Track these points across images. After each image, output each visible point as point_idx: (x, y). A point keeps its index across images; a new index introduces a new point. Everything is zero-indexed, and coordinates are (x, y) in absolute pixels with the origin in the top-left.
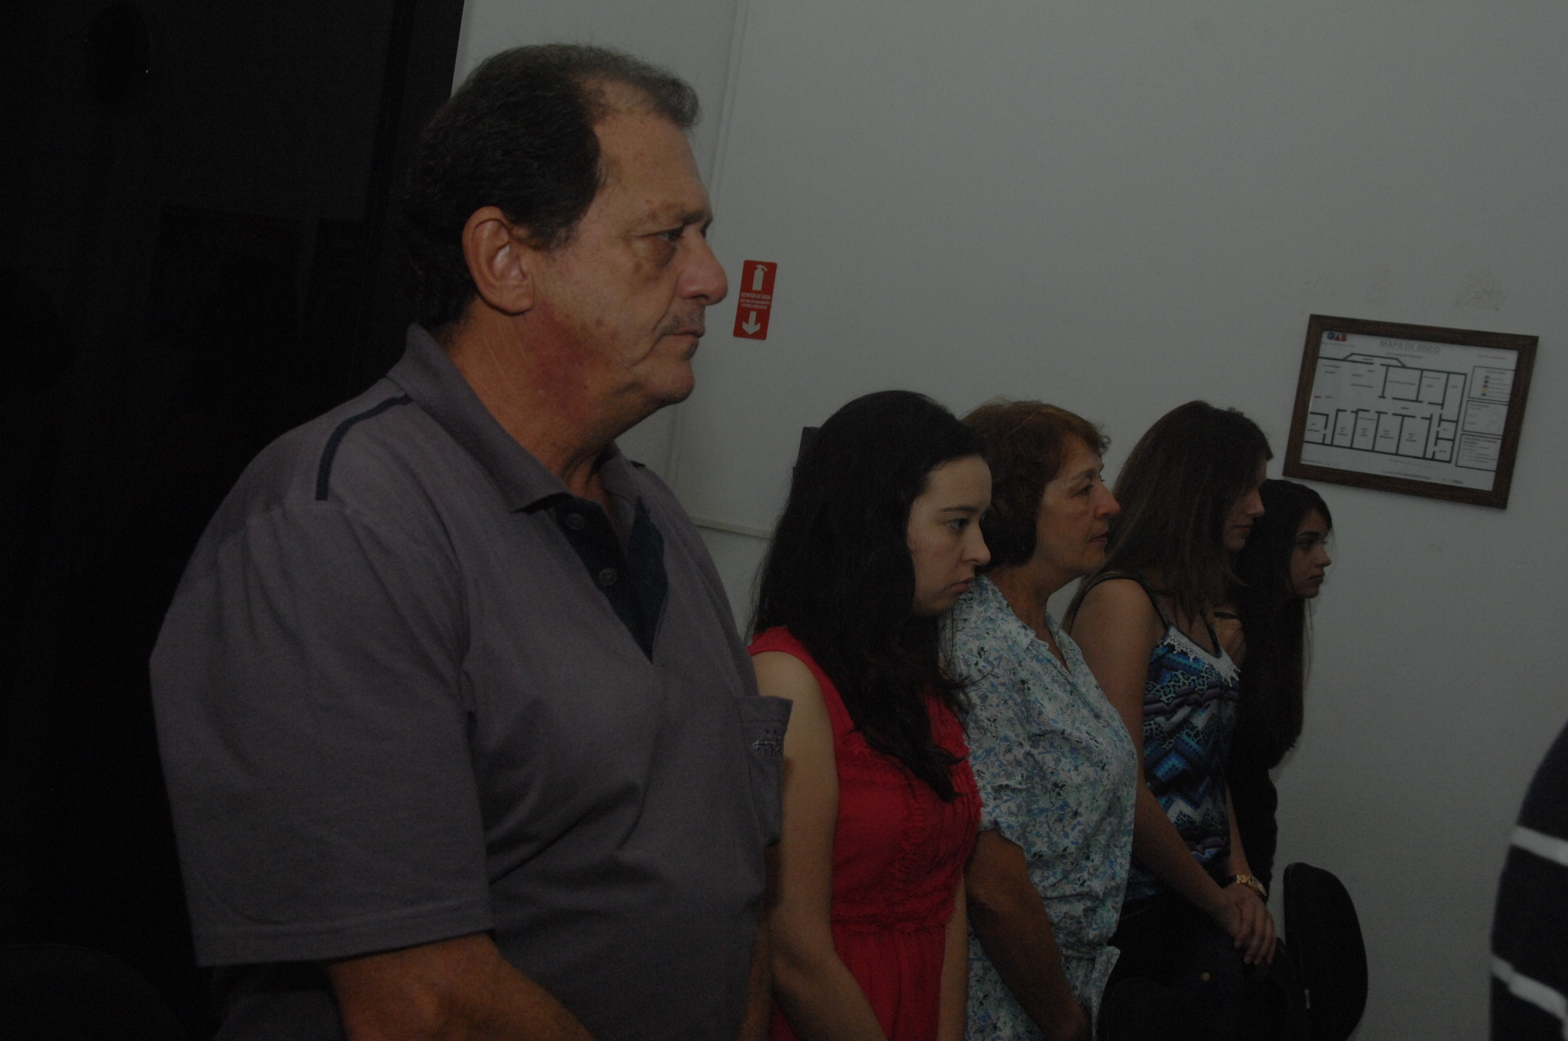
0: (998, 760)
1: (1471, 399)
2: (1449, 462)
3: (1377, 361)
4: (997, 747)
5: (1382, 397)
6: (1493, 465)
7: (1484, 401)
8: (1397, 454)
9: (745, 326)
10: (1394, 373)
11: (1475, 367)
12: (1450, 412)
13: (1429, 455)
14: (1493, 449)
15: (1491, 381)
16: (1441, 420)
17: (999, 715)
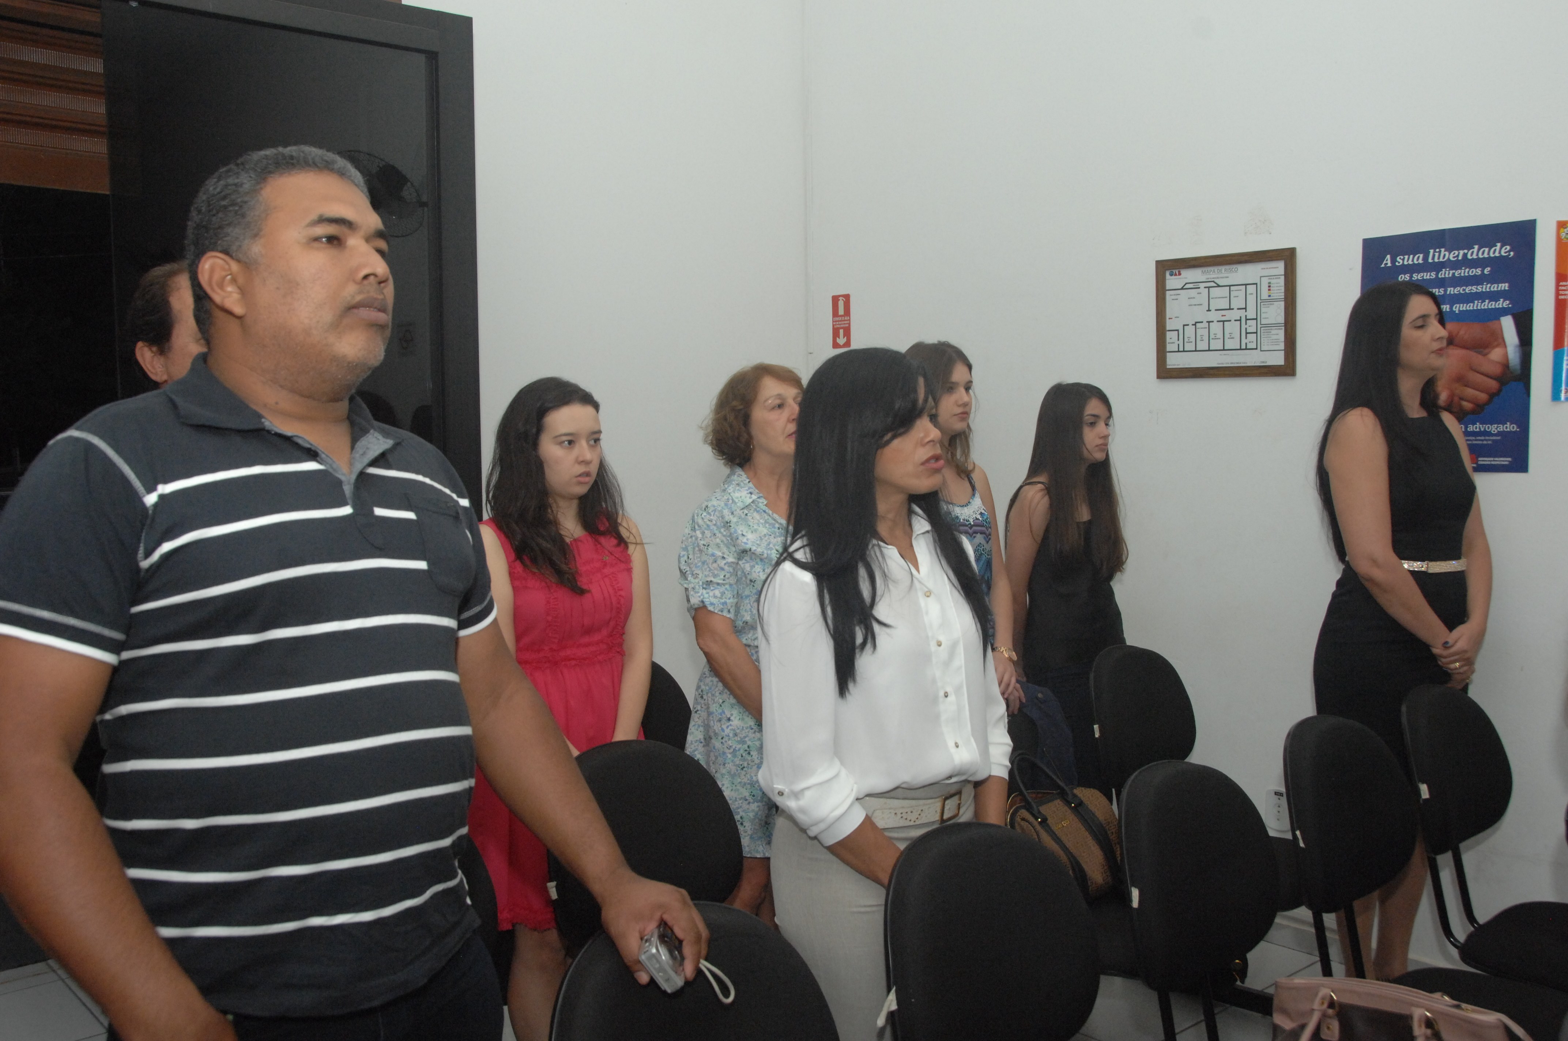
0: (709, 567)
1: (1263, 301)
2: (1256, 349)
3: (1202, 285)
4: (708, 560)
5: (1209, 310)
6: (1282, 346)
7: (1270, 300)
8: (1224, 350)
9: (838, 340)
10: (1215, 292)
11: (1261, 277)
12: (1251, 314)
13: (1243, 347)
14: (1280, 334)
15: (1271, 285)
16: (1247, 319)
17: (711, 542)
